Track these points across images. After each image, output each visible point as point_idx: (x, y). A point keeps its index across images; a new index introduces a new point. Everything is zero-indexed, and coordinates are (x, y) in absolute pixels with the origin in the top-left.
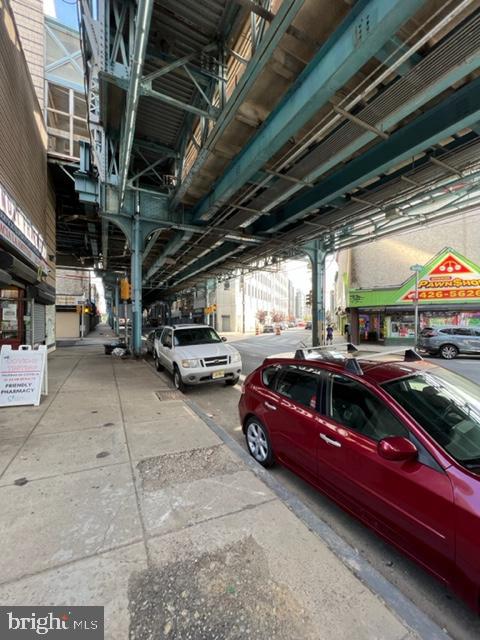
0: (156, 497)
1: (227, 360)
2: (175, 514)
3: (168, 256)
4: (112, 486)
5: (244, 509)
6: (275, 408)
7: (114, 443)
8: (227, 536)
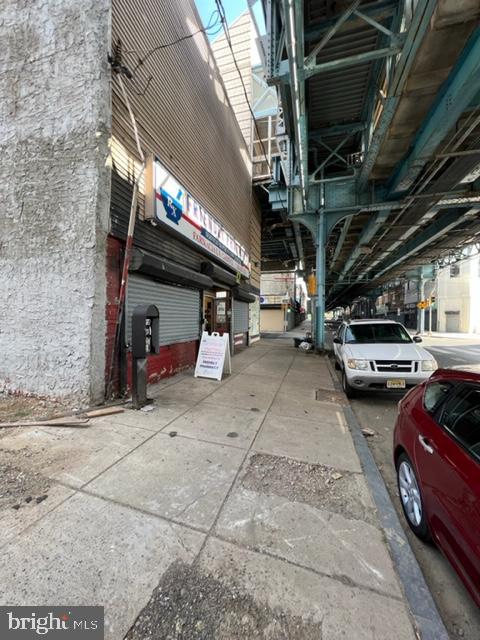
0: (247, 496)
1: (413, 366)
2: (251, 526)
3: (363, 245)
4: (220, 466)
5: (335, 577)
6: (431, 450)
7: (248, 427)
8: (287, 596)
